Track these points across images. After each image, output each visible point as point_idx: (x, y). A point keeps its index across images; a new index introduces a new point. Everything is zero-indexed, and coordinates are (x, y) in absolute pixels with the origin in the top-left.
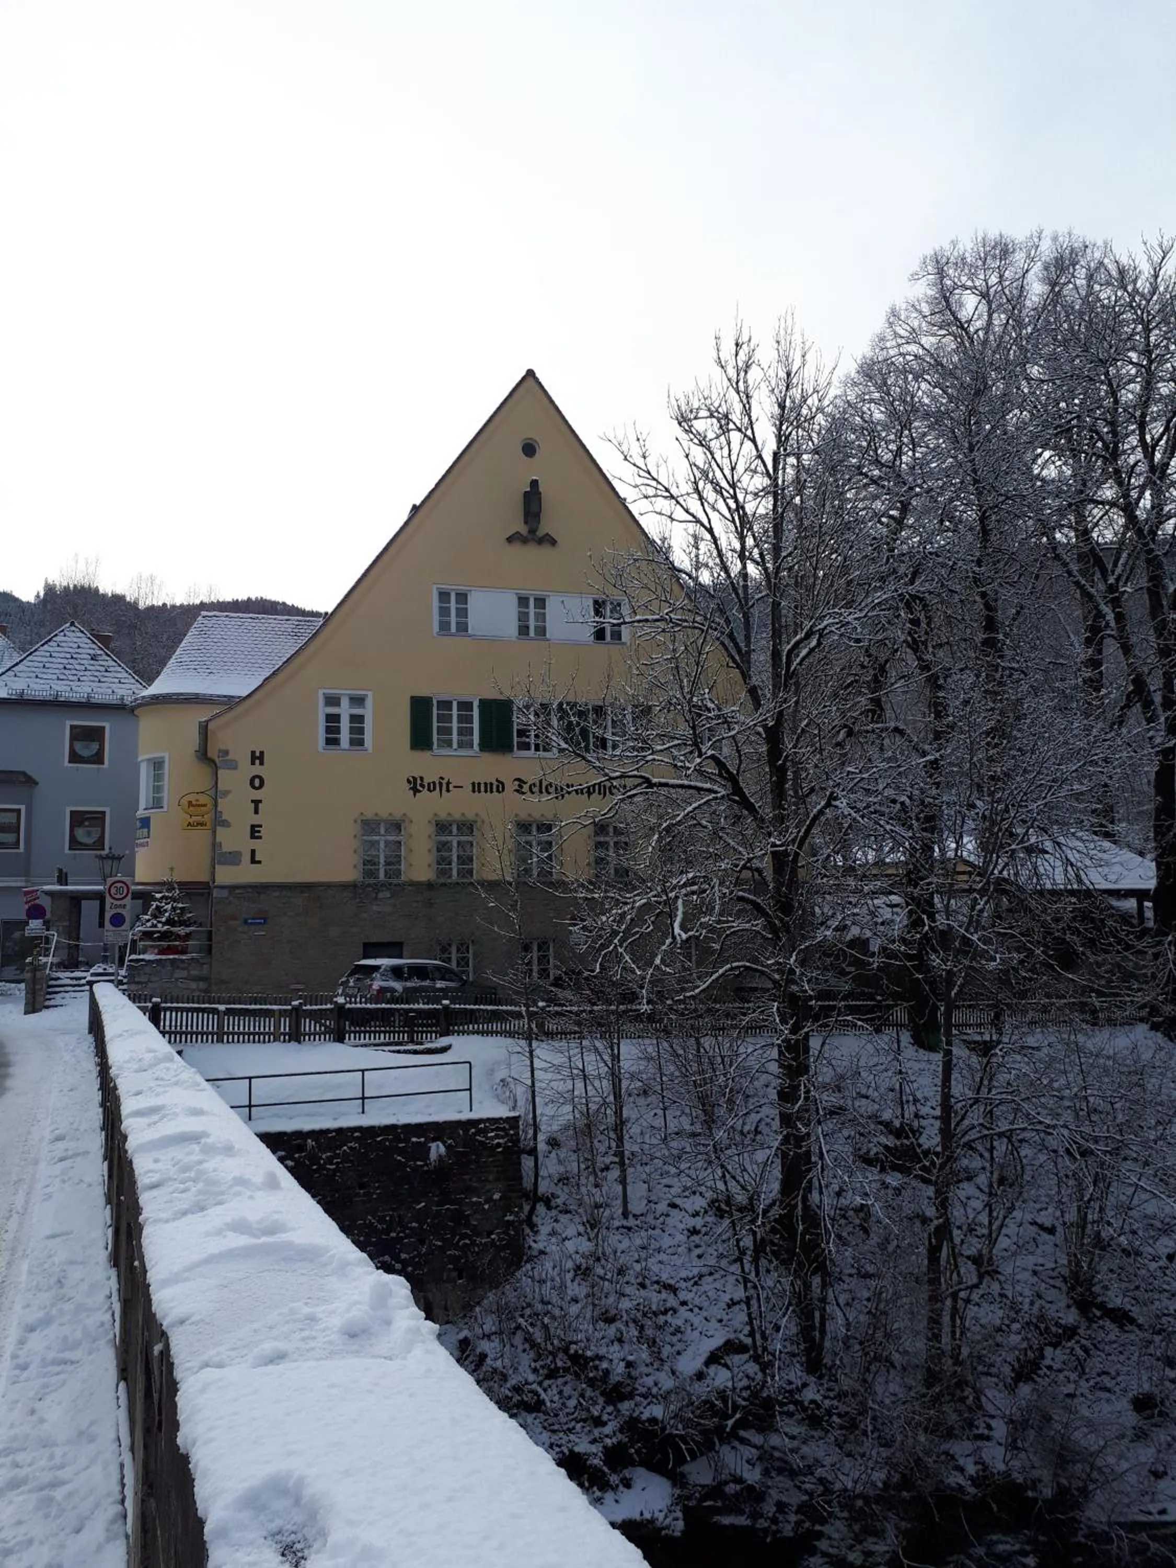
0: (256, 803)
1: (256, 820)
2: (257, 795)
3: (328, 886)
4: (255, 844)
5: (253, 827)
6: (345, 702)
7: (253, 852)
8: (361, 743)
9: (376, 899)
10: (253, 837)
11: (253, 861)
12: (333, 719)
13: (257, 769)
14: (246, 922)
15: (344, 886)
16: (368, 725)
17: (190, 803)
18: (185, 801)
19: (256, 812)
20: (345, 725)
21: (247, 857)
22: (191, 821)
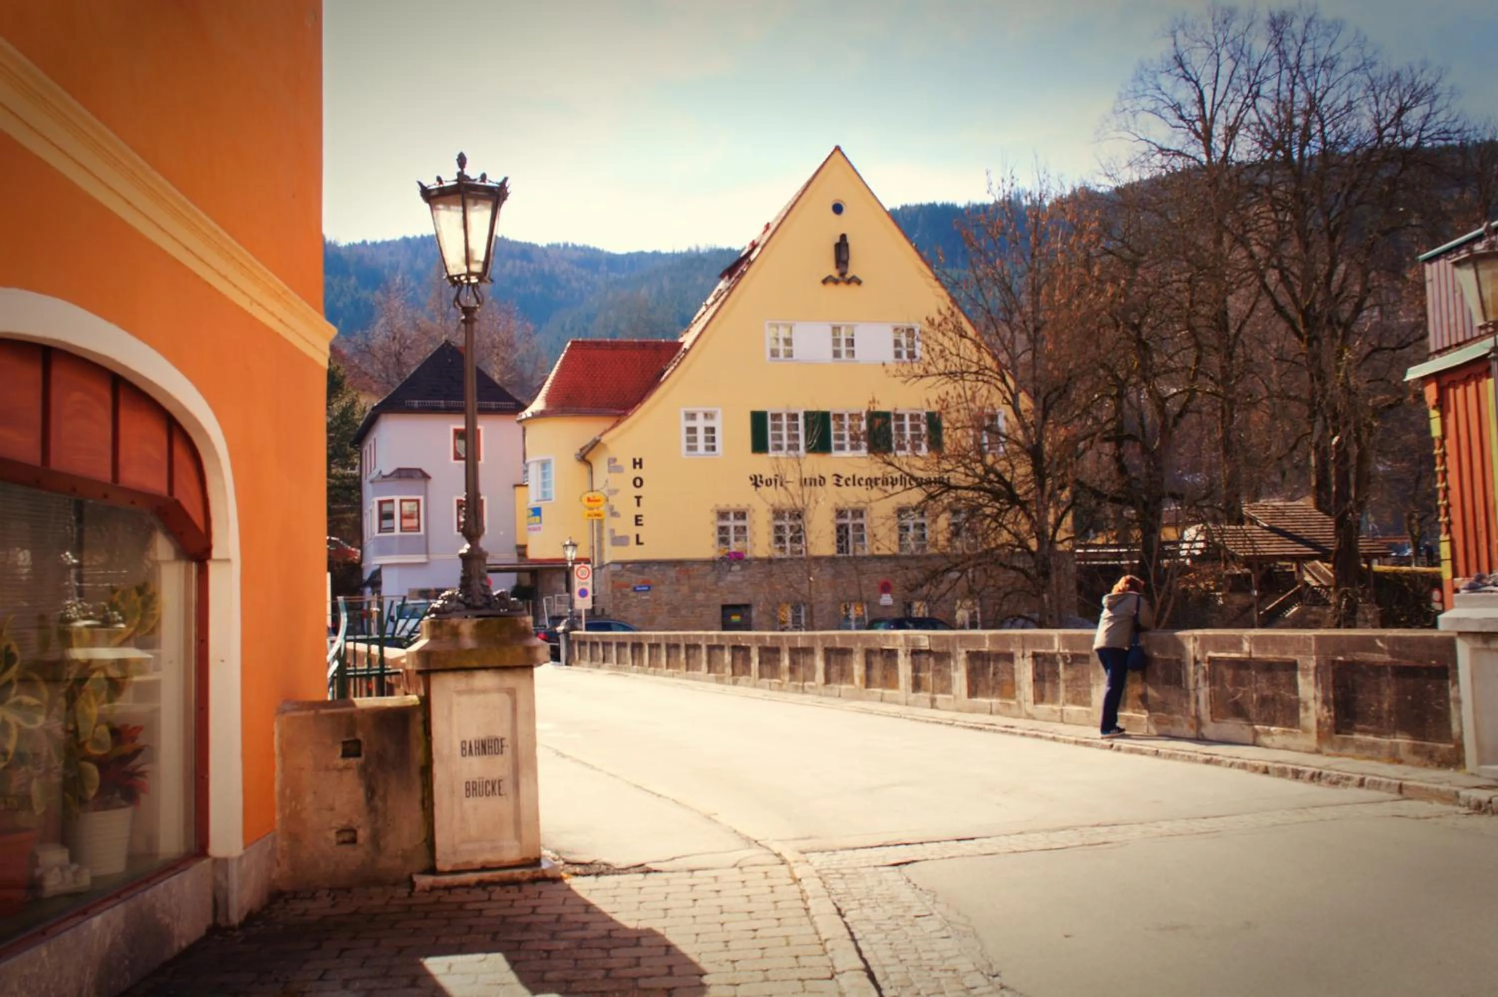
0: (638, 498)
1: (638, 511)
2: (638, 492)
3: (694, 562)
4: (638, 530)
5: (637, 517)
6: (700, 417)
7: (638, 536)
8: (713, 448)
9: (730, 571)
10: (637, 524)
11: (638, 543)
12: (692, 430)
13: (638, 472)
14: (635, 590)
15: (705, 562)
16: (718, 435)
17: (589, 500)
18: (585, 499)
19: (638, 504)
20: (701, 435)
21: (633, 540)
22: (591, 512)
